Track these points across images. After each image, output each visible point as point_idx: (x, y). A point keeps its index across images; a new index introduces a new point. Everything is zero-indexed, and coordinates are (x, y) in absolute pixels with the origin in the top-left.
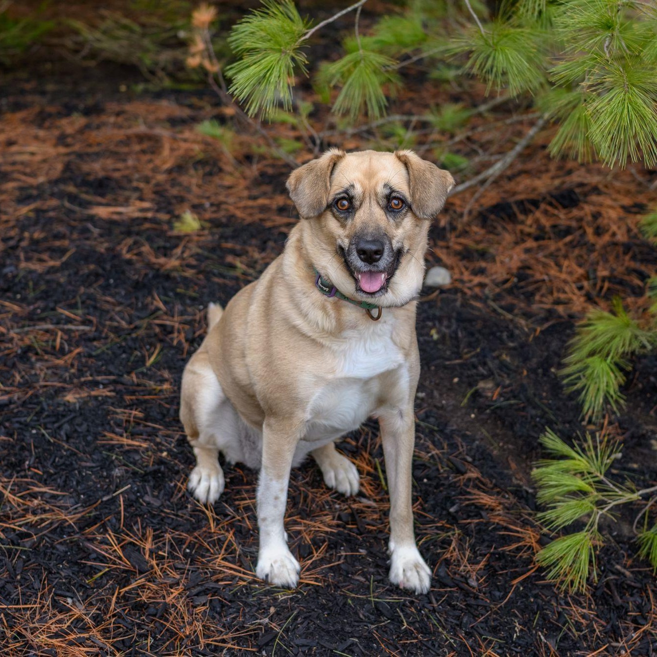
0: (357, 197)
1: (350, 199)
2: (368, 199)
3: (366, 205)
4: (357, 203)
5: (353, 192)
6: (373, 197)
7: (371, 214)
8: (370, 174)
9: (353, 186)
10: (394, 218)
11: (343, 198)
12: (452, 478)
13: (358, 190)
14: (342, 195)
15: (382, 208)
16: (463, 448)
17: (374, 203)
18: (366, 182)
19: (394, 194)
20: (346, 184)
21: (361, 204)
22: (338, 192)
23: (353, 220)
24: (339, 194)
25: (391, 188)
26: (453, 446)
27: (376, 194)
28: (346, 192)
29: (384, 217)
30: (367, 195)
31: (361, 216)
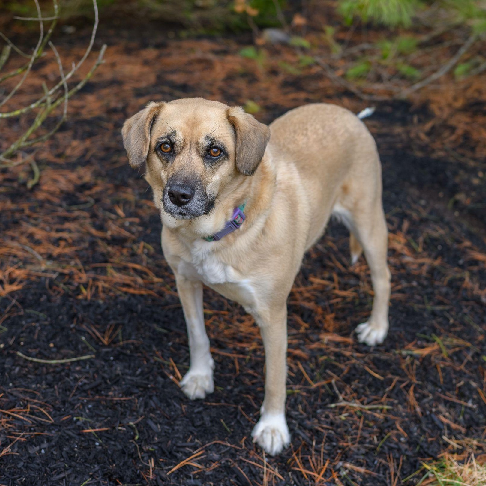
0: (178, 142)
1: (172, 144)
2: (188, 146)
3: (187, 151)
4: (178, 149)
5: (175, 139)
6: (194, 144)
7: (190, 160)
8: (194, 124)
9: (175, 133)
10: (211, 164)
11: (166, 143)
12: (456, 246)
13: (179, 138)
14: (165, 140)
15: (201, 156)
16: (458, 230)
17: (193, 150)
18: (188, 130)
19: (214, 145)
20: (169, 130)
21: (182, 150)
22: (161, 136)
23: (172, 163)
24: (162, 138)
25: (212, 140)
26: (452, 229)
27: (197, 143)
28: (169, 137)
29: (202, 164)
30: (188, 142)
31: (180, 161)
